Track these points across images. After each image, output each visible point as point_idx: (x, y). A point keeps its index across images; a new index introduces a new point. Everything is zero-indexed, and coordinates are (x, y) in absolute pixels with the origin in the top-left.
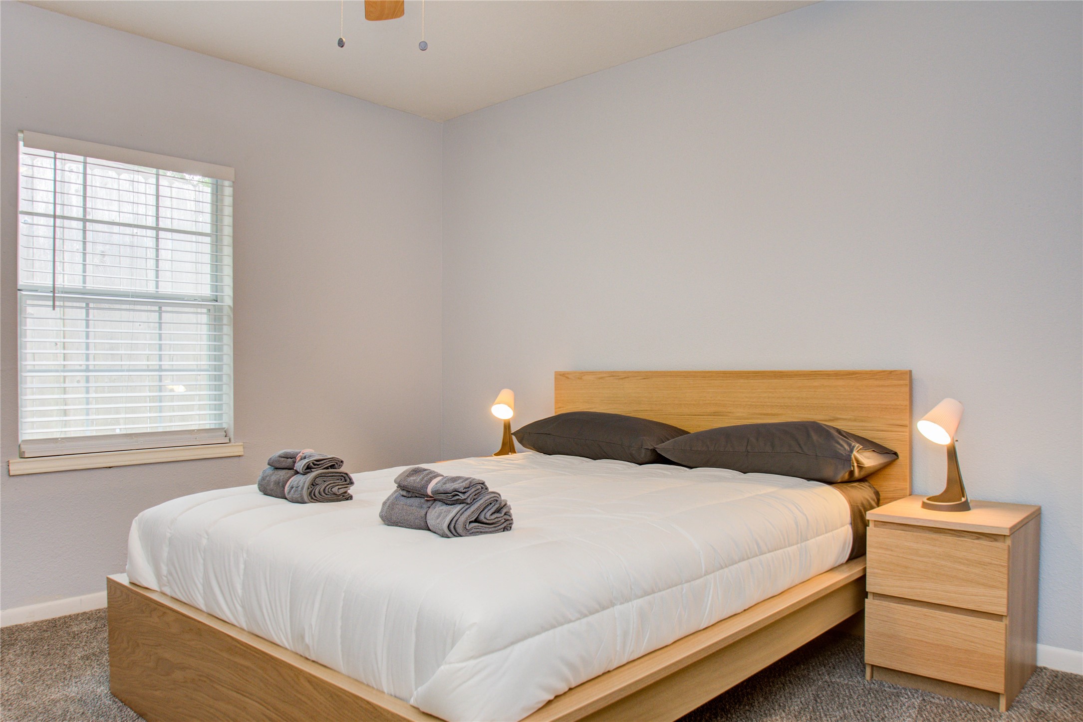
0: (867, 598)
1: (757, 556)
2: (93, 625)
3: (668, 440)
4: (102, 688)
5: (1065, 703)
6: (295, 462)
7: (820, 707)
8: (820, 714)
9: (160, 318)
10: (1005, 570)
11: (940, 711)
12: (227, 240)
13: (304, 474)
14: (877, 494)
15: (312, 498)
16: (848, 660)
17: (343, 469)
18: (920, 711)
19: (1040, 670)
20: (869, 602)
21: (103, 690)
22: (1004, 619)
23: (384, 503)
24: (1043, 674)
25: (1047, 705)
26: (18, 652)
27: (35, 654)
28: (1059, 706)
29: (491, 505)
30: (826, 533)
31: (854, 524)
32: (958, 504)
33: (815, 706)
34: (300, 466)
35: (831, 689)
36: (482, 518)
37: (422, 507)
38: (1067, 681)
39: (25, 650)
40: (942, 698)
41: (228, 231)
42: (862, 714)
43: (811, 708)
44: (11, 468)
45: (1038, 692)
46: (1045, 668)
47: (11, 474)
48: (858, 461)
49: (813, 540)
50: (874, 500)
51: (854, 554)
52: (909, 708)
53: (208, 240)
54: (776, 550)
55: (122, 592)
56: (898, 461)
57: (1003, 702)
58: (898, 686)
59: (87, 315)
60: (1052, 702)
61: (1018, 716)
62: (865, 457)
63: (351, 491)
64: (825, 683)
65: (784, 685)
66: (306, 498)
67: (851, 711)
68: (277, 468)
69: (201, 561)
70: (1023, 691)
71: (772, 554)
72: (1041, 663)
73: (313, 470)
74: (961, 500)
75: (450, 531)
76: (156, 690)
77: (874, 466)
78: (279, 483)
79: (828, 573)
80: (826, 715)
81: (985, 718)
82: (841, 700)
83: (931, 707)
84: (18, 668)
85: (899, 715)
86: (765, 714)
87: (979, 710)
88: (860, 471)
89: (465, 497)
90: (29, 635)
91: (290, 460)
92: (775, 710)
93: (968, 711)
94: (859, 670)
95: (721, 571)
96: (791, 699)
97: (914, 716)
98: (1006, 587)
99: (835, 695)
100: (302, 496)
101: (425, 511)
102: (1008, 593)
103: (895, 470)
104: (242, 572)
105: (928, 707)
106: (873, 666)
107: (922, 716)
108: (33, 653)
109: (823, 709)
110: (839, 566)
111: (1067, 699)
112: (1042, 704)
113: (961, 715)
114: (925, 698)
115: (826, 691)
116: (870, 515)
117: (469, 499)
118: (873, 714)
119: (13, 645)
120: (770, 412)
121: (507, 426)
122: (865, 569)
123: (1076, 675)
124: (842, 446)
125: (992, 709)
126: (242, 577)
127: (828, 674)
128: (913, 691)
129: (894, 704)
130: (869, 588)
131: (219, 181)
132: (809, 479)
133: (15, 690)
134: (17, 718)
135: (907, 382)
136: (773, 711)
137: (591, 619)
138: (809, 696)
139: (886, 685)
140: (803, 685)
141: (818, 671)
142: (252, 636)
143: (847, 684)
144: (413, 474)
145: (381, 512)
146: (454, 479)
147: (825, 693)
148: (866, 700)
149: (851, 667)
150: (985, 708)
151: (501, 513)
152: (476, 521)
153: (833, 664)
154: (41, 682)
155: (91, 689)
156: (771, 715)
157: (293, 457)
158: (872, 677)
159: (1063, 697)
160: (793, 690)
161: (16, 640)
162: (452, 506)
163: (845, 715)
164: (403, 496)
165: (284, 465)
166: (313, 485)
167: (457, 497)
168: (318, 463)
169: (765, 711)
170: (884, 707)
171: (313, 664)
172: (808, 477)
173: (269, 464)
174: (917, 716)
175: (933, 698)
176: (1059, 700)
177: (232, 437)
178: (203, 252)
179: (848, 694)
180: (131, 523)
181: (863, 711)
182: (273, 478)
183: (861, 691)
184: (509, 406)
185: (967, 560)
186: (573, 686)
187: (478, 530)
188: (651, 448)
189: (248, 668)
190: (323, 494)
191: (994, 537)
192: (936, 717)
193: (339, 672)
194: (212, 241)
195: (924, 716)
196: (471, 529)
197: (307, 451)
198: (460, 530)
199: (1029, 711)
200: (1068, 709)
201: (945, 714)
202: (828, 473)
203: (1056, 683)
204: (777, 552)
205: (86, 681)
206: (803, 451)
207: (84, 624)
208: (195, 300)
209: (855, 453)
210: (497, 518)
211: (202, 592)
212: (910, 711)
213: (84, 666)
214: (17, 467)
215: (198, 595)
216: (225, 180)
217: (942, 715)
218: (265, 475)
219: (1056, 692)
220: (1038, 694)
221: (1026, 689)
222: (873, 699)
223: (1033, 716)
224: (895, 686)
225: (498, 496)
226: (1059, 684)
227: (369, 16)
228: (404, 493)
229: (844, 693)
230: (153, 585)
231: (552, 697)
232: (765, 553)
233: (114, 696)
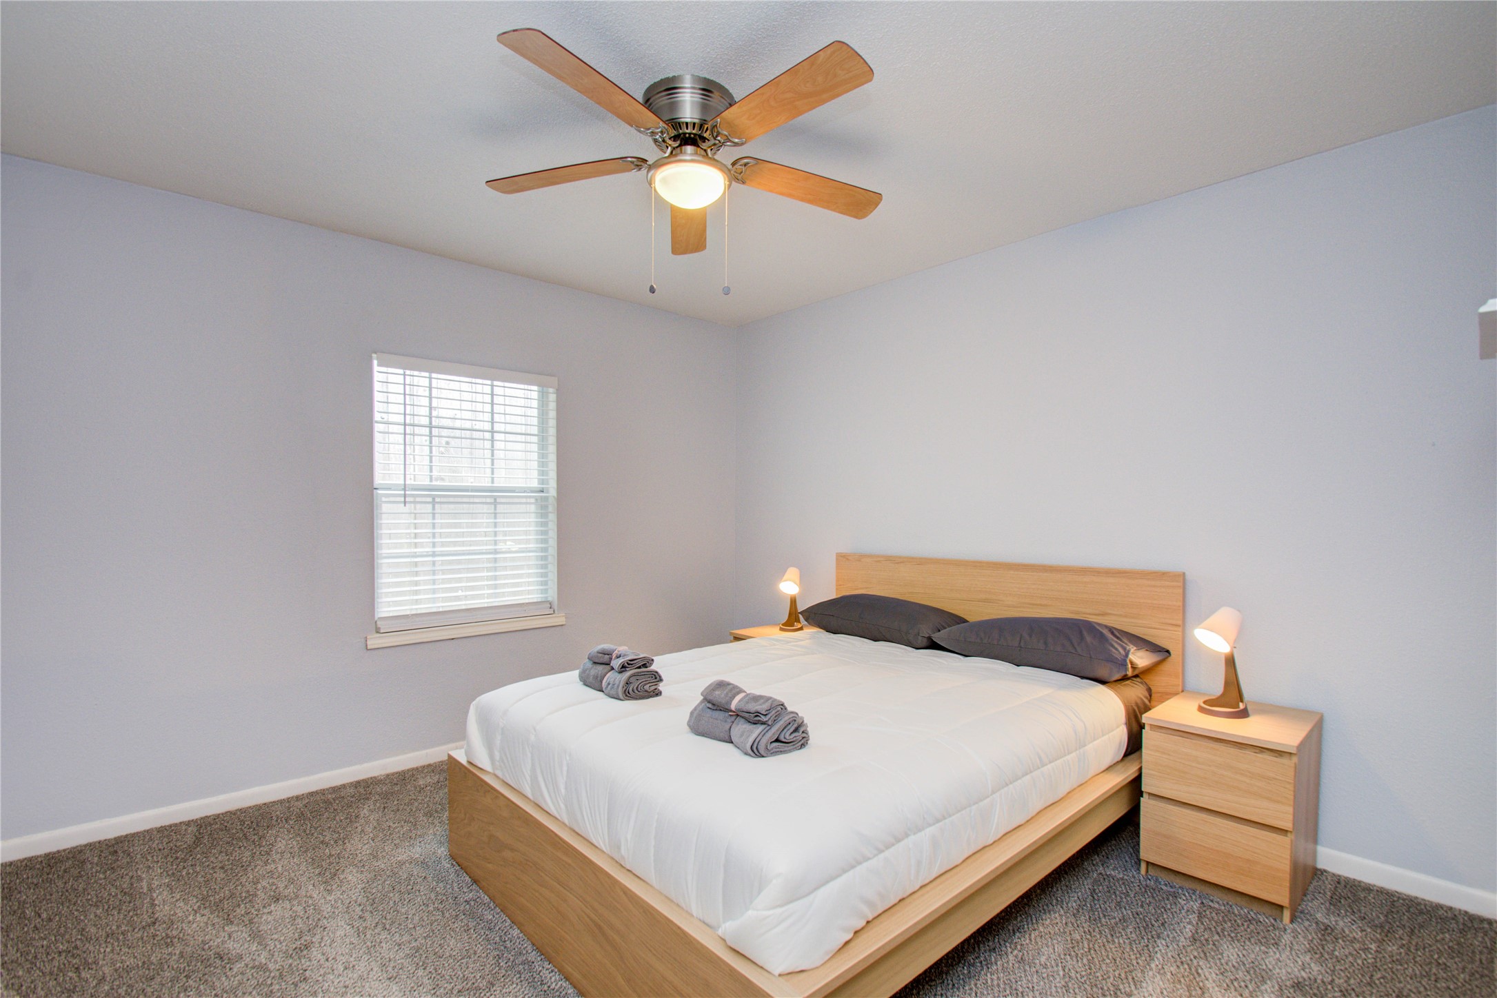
0: (1142, 797)
1: (1039, 768)
2: (436, 778)
3: (945, 628)
4: (443, 849)
5: (1352, 917)
6: (611, 659)
7: (1098, 906)
8: (1099, 914)
9: (495, 509)
10: (1291, 787)
11: (1220, 918)
12: (552, 440)
13: (620, 672)
14: (1149, 690)
15: (626, 696)
16: (1120, 849)
17: (653, 667)
18: (1200, 917)
19: (1320, 873)
20: (1144, 801)
21: (442, 851)
22: (1289, 834)
23: (692, 713)
24: (1324, 878)
25: (1333, 919)
26: (371, 807)
27: (386, 810)
28: (1346, 921)
29: (790, 725)
30: (1103, 736)
31: (1129, 724)
32: (1238, 711)
33: (1092, 903)
34: (616, 663)
35: (1108, 883)
36: (782, 738)
37: (726, 721)
38: (1351, 889)
39: (378, 805)
40: (1221, 902)
41: (552, 431)
42: (1141, 916)
43: (1089, 905)
44: (369, 643)
45: (1322, 901)
46: (1325, 871)
47: (369, 647)
48: (1132, 663)
49: (1091, 745)
50: (1147, 698)
51: (1129, 750)
52: (1189, 913)
53: (535, 439)
54: (1056, 760)
55: (460, 769)
56: (1170, 658)
57: (1287, 915)
58: (1175, 884)
59: (434, 508)
60: (1338, 914)
61: (1303, 931)
62: (1139, 657)
63: (661, 687)
64: (1101, 876)
65: (1059, 876)
66: (621, 697)
67: (1129, 912)
68: (595, 663)
69: (529, 755)
70: (1305, 899)
71: (1053, 764)
72: (1320, 865)
73: (627, 669)
74: (1239, 708)
75: (753, 751)
76: (489, 863)
77: (1146, 666)
78: (597, 677)
79: (1105, 773)
80: (1105, 916)
81: (1269, 931)
82: (1118, 897)
83: (1211, 913)
84: (371, 825)
85: (1179, 921)
86: (1044, 909)
87: (1261, 920)
88: (1133, 671)
89: (767, 719)
90: (382, 789)
91: (606, 656)
92: (1053, 906)
93: (1250, 920)
94: (1133, 861)
95: (1006, 789)
96: (1068, 893)
97: (1194, 922)
98: (1292, 803)
99: (1112, 891)
100: (617, 694)
101: (730, 725)
102: (1294, 809)
103: (1167, 667)
104: (565, 773)
105: (1208, 912)
106: (1148, 863)
107: (1203, 924)
108: (384, 808)
109: (1101, 908)
110: (1114, 764)
111: (1354, 912)
112: (1327, 917)
113: (1243, 924)
114: (1204, 901)
115: (1103, 886)
116: (1145, 718)
117: (770, 721)
118: (1152, 917)
119: (368, 799)
120: (1038, 602)
121: (793, 601)
122: (1140, 769)
123: (1360, 882)
124: (1116, 649)
125: (1275, 920)
126: (565, 778)
127: (1103, 865)
128: (1191, 892)
129: (1172, 907)
130: (1145, 788)
131: (545, 389)
132: (1082, 677)
133: (367, 849)
134: (368, 882)
135: (1181, 584)
136: (1051, 907)
137: (887, 853)
138: (1085, 890)
139: (1162, 883)
140: (1079, 877)
141: (1092, 860)
142: (572, 833)
143: (1122, 879)
144: (717, 688)
145: (689, 721)
146: (756, 698)
147: (1101, 888)
148: (1143, 899)
149: (1124, 858)
150: (1267, 918)
151: (799, 732)
152: (777, 740)
153: (1106, 853)
154: (390, 841)
155: (433, 850)
156: (1049, 911)
157: (608, 653)
158: (1147, 871)
159: (1349, 909)
160: (1069, 882)
161: (370, 793)
162: (755, 726)
163: (1124, 916)
164: (709, 708)
165: (601, 661)
166: (627, 683)
167: (759, 718)
168: (632, 663)
169: (1043, 906)
170: (1163, 910)
171: (628, 873)
172: (1082, 675)
173: (588, 658)
174: (1197, 924)
175: (1212, 901)
176: (1345, 913)
177: (556, 608)
178: (532, 450)
179: (1124, 891)
180: (469, 707)
181: (1141, 914)
182: (593, 672)
183: (1137, 888)
184: (795, 583)
185: (1249, 772)
186: (870, 919)
187: (778, 750)
188: (927, 636)
189: (569, 865)
190: (636, 692)
191: (1280, 753)
192: (1218, 926)
193: (651, 886)
194: (539, 440)
195: (1205, 923)
196: (772, 749)
197: (622, 649)
198: (762, 752)
199: (1314, 925)
200: (1356, 926)
201: (1226, 923)
202: (1102, 672)
203: (1339, 891)
204: (1058, 761)
205: (429, 841)
206: (1076, 651)
207: (429, 777)
208: (525, 492)
209: (1131, 656)
210: (795, 737)
211: (529, 782)
212: (1190, 916)
213: (428, 824)
214: (375, 641)
215: (527, 786)
216: (551, 387)
217: (1223, 923)
218: (586, 667)
219: (1340, 902)
220: (1322, 904)
221: (1308, 896)
222: (1151, 899)
223: (1320, 932)
224: (1171, 884)
225: (796, 715)
226: (1343, 892)
227: (675, 251)
228: (710, 706)
229: (1120, 889)
230: (488, 767)
231: (850, 936)
232: (1046, 765)
233: (453, 858)
